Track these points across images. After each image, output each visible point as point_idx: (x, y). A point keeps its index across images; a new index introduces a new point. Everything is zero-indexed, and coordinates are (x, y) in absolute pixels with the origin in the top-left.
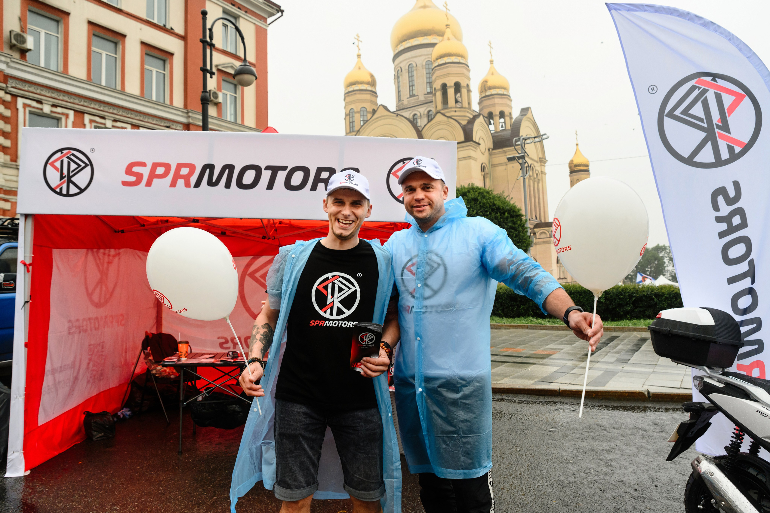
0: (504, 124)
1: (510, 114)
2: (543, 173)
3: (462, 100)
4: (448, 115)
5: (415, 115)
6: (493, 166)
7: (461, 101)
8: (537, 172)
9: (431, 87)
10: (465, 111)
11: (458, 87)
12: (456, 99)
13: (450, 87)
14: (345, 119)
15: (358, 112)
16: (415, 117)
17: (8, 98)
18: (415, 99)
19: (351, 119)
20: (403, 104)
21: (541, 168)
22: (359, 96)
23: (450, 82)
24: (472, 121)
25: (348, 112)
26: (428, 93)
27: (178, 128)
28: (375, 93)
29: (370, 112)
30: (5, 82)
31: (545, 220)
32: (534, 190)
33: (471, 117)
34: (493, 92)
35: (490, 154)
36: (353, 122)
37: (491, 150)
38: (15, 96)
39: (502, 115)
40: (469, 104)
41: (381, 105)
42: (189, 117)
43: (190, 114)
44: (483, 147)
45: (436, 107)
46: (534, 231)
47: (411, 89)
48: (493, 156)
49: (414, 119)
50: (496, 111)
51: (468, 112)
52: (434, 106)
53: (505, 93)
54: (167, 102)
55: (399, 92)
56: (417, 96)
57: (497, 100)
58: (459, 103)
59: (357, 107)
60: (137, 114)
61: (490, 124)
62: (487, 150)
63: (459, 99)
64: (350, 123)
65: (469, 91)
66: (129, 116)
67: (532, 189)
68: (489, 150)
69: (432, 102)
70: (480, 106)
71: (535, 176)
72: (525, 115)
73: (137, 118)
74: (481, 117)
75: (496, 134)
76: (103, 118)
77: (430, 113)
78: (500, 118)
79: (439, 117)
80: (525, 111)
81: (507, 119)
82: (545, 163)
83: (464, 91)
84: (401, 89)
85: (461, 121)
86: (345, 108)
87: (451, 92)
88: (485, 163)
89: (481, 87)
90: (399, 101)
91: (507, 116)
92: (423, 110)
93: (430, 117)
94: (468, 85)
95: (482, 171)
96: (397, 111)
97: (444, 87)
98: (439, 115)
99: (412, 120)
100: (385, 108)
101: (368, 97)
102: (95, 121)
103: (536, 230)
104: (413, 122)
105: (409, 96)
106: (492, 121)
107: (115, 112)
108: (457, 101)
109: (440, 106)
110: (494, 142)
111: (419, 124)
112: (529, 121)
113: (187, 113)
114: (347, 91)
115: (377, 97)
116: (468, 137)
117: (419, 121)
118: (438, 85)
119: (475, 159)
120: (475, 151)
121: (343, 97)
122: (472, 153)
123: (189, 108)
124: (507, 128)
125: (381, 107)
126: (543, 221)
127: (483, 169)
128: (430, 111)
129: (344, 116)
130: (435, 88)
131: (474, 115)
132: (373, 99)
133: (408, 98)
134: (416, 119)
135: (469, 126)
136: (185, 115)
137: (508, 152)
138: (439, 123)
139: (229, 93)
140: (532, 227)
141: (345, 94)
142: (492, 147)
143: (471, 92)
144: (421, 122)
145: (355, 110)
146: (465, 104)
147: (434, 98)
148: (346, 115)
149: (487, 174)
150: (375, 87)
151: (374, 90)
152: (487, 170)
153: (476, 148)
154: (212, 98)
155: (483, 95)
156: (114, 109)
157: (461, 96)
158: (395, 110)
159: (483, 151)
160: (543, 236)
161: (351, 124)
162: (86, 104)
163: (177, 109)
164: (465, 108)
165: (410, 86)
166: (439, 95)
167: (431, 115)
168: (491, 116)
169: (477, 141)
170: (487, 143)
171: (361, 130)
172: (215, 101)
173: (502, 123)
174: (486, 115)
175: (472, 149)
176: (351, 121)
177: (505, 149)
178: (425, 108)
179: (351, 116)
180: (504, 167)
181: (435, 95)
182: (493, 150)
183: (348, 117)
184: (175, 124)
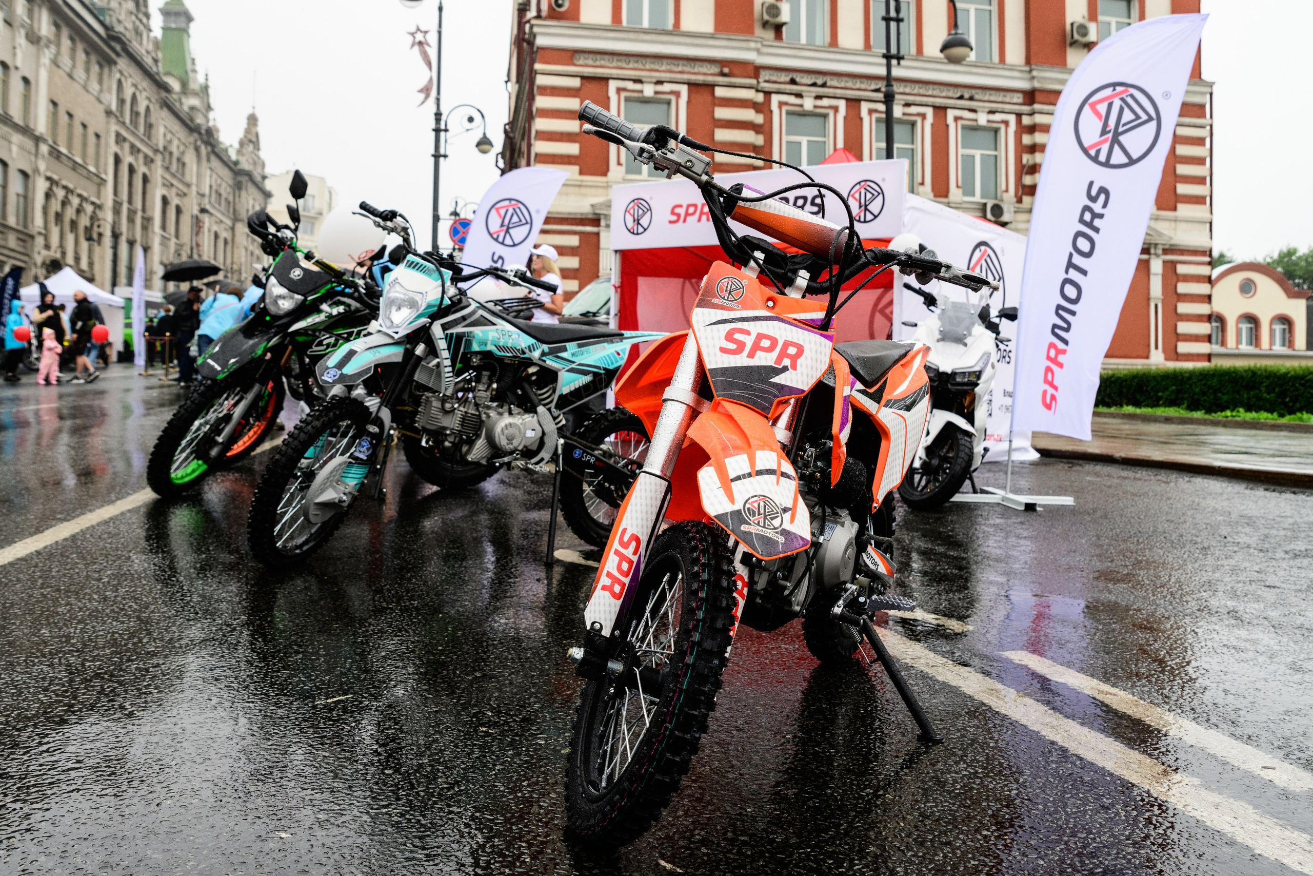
17: (760, 98)
27: (1015, 100)
30: (756, 76)
38: (768, 94)
42: (1033, 78)
43: (1035, 73)
54: (996, 59)
60: (945, 88)
66: (932, 93)
73: (947, 95)
102: (876, 111)
107: (907, 90)
113: (1031, 71)
123: (1033, 61)
136: (1027, 76)
154: (1076, 36)
156: (905, 87)
162: (863, 86)
163: (1012, 68)
172: (1083, 40)
184: (1009, 95)
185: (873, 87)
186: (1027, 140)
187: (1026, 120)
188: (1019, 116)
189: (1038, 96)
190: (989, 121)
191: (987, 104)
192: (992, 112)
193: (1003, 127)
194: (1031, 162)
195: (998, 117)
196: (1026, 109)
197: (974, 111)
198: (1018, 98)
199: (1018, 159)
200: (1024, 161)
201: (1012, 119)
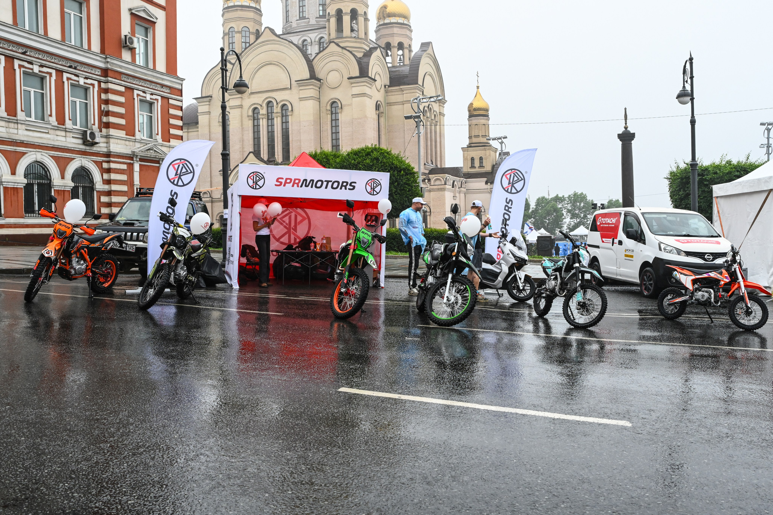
0: (402, 57)
1: (410, 46)
2: (442, 114)
3: (358, 27)
4: (342, 45)
5: (305, 40)
6: (389, 104)
7: (356, 29)
8: (435, 113)
9: (324, 10)
10: (361, 43)
11: (354, 14)
12: (351, 27)
13: (346, 14)
14: (223, 38)
15: (238, 32)
16: (305, 43)
18: (305, 23)
19: (231, 39)
20: (291, 26)
21: (440, 109)
22: (240, 14)
23: (346, 8)
24: (368, 54)
25: (227, 31)
26: (321, 17)
27: (96, 73)
28: (260, 11)
29: (253, 33)
31: (441, 165)
32: (431, 132)
33: (368, 49)
34: (393, 20)
35: (386, 92)
36: (233, 43)
37: (387, 87)
39: (401, 46)
40: (366, 34)
41: (268, 27)
42: (108, 62)
43: (109, 60)
44: (378, 83)
45: (330, 34)
46: (428, 177)
47: (301, 10)
48: (389, 94)
49: (303, 46)
50: (395, 42)
51: (364, 43)
52: (327, 32)
53: (406, 22)
54: (85, 46)
55: (287, 12)
56: (308, 18)
57: (396, 30)
58: (355, 32)
59: (237, 26)
60: (60, 59)
61: (387, 55)
62: (383, 87)
63: (355, 27)
64: (229, 44)
65: (366, 20)
66: (53, 61)
67: (429, 131)
68: (385, 86)
69: (326, 28)
70: (377, 35)
71: (433, 118)
72: (425, 51)
73: (60, 63)
74: (379, 49)
75: (394, 69)
76: (31, 63)
77: (322, 40)
78: (399, 49)
79: (333, 47)
80: (426, 46)
81: (406, 51)
82: (444, 103)
83: (361, 19)
84: (289, 8)
85: (356, 54)
86: (223, 25)
87: (346, 19)
88: (380, 101)
89: (379, 13)
90: (287, 22)
91: (407, 48)
92: (314, 36)
93: (322, 46)
94: (365, 13)
95: (376, 110)
96: (283, 34)
97: (339, 13)
98: (332, 44)
99: (301, 46)
100: (272, 31)
101: (251, 15)
102: (23, 67)
103: (431, 176)
104: (302, 49)
105: (298, 18)
106: (390, 53)
107: (40, 57)
108: (352, 30)
109: (333, 34)
110: (390, 78)
111: (309, 52)
112: (429, 57)
113: (106, 58)
114: (226, 6)
115: (261, 15)
116: (364, 72)
117: (309, 47)
118: (332, 10)
119: (370, 97)
120: (371, 88)
121: (222, 12)
122: (367, 90)
123: (106, 53)
124: (406, 63)
125: (267, 29)
126: (439, 166)
127: (378, 107)
128: (322, 38)
129: (222, 35)
130: (329, 13)
131: (371, 46)
132: (257, 17)
133: (297, 20)
134: (306, 45)
135: (365, 60)
136: (104, 60)
137: (405, 90)
138: (332, 54)
139: (141, 37)
140: (427, 172)
141: (224, 9)
142: (388, 84)
143: (369, 20)
144: (312, 50)
145: (236, 30)
146: (362, 35)
147: (327, 23)
148: (225, 34)
149: (382, 113)
150: (260, 4)
151: (258, 7)
152: (381, 109)
153: (371, 85)
154: (128, 43)
155: (382, 23)
156: (39, 54)
157: (357, 24)
158: (282, 33)
159: (379, 88)
160: (438, 183)
161: (231, 45)
162: (14, 49)
163: (94, 54)
164: (361, 39)
165: (300, 7)
166: (333, 21)
167: (323, 42)
168: (388, 46)
169: (373, 77)
170: (383, 79)
171: (243, 54)
172: (131, 46)
173: (400, 55)
174: (383, 46)
175: (367, 86)
176: (231, 42)
177: (401, 87)
178: (317, 34)
179: (230, 36)
180: (401, 106)
181: (329, 20)
182: (389, 86)
183: (226, 38)
184: (94, 69)
185: (20, 51)
186: (103, 96)
187: (103, 85)
188: (99, 82)
189: (110, 73)
190: (85, 83)
191: (84, 73)
192: (86, 78)
193: (91, 87)
194: (106, 109)
195: (89, 81)
196: (103, 79)
197: (77, 76)
198: (98, 72)
199: (99, 107)
200: (102, 109)
201: (96, 83)
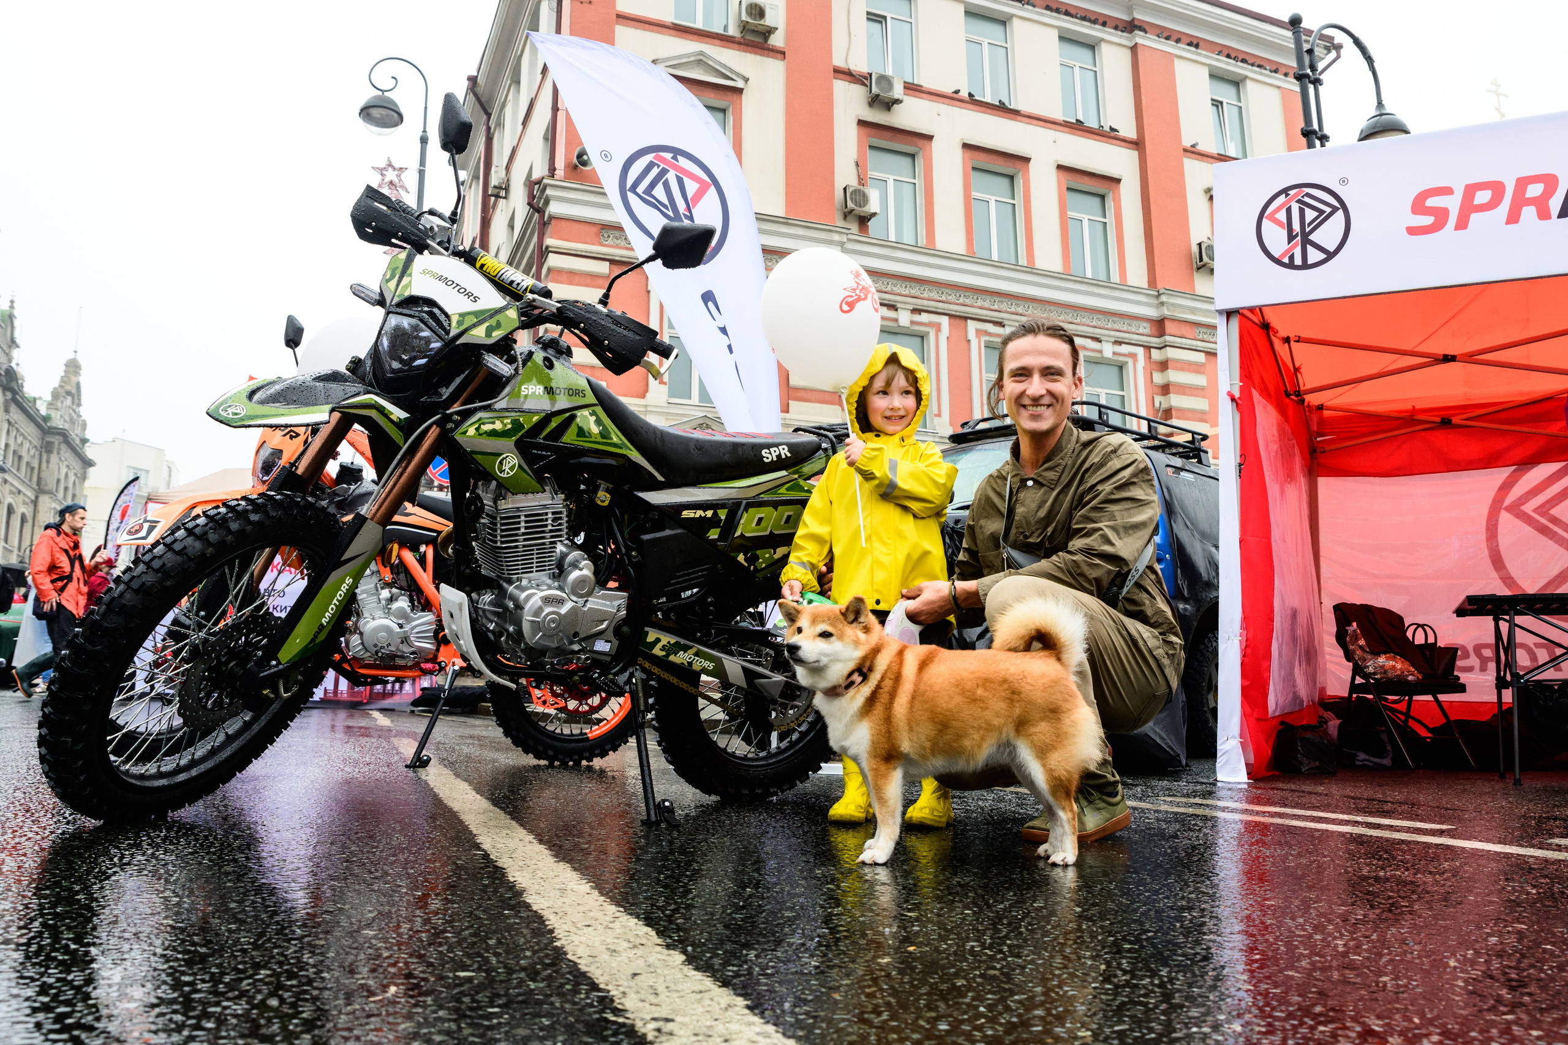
42: (1162, 304)
43: (1164, 299)
54: (1114, 277)
60: (1060, 310)
107: (1022, 310)
113: (1158, 296)
123: (1158, 285)
136: (1153, 301)
154: (1205, 259)
156: (1018, 305)
162: (968, 301)
163: (1135, 290)
184: (1135, 323)
185: (980, 303)
186: (1159, 378)
187: (1156, 354)
188: (1148, 349)
189: (1169, 327)
190: (1114, 353)
191: (1112, 333)
192: (1119, 343)
193: (1130, 361)
194: (1164, 405)
195: (1124, 349)
196: (1154, 340)
197: (1098, 340)
198: (1146, 328)
199: (1151, 402)
200: (1157, 405)
201: (1141, 351)
